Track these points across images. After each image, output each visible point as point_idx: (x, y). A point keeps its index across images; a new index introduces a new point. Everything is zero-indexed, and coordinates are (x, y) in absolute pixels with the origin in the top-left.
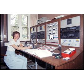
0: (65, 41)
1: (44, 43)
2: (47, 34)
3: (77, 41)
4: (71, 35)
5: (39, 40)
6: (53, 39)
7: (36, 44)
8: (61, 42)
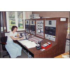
0: (48, 36)
1: (35, 35)
2: (37, 28)
3: (54, 37)
4: (50, 32)
5: (31, 31)
6: (40, 33)
7: (29, 34)
8: (45, 36)
